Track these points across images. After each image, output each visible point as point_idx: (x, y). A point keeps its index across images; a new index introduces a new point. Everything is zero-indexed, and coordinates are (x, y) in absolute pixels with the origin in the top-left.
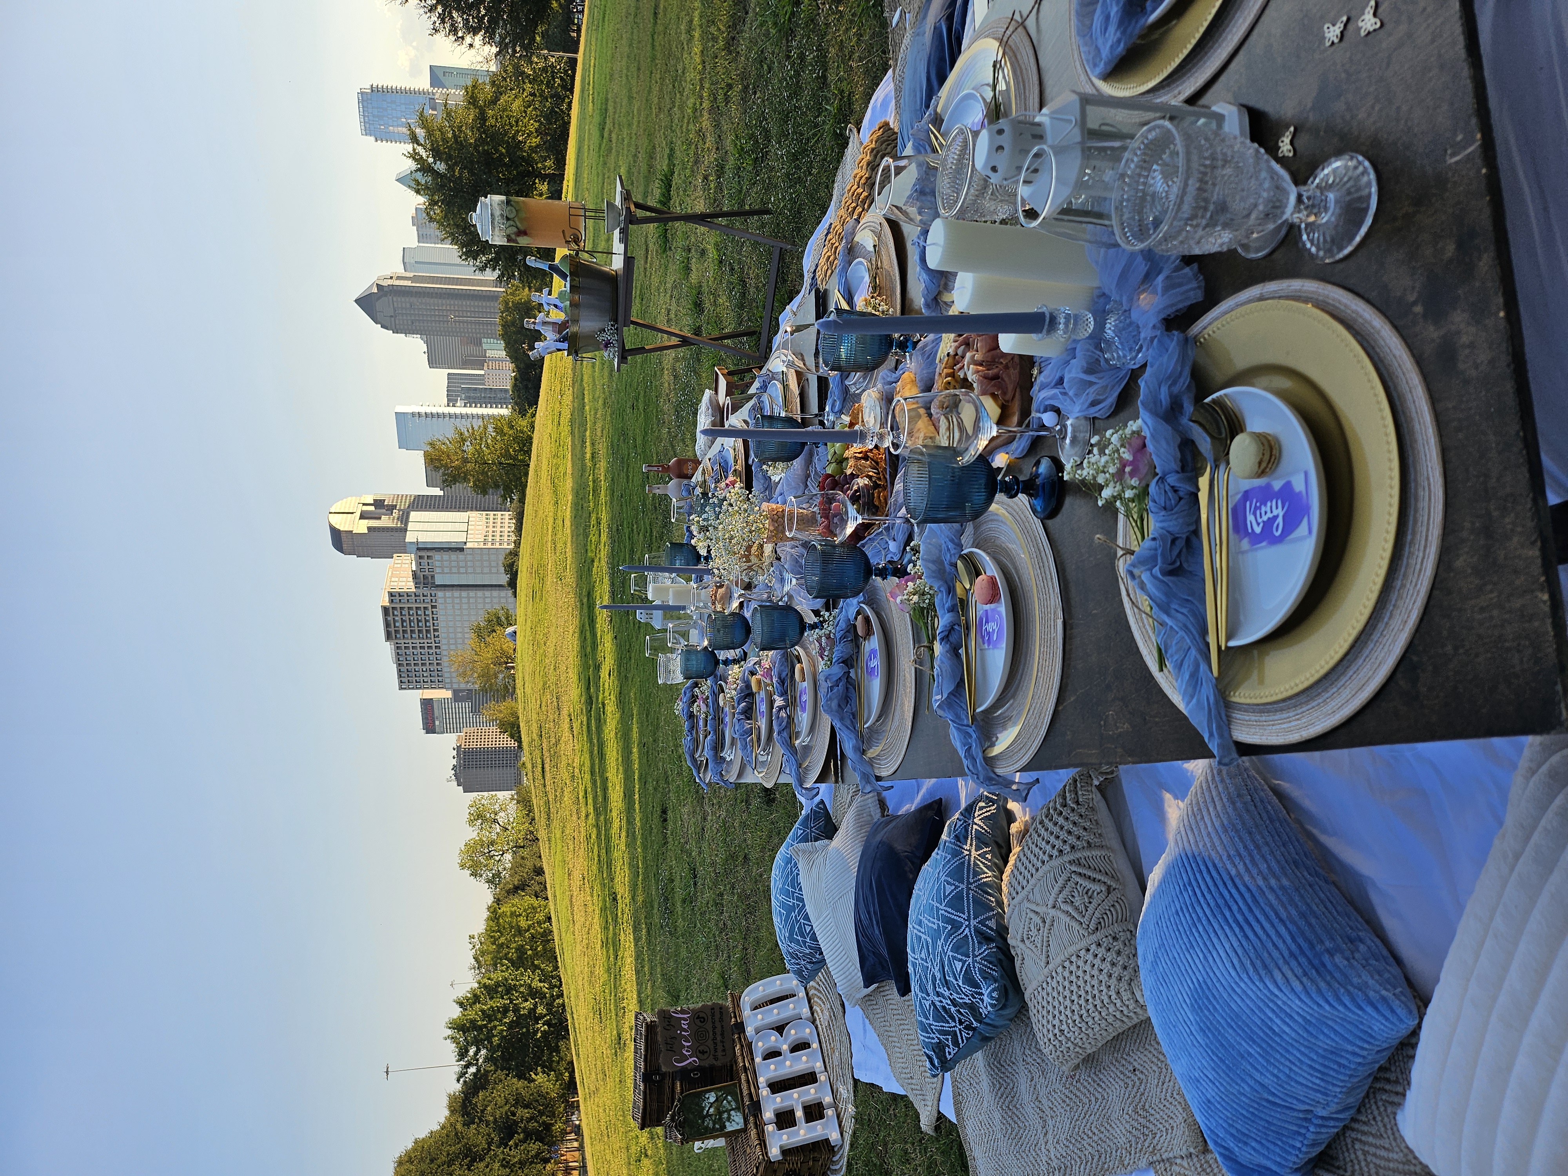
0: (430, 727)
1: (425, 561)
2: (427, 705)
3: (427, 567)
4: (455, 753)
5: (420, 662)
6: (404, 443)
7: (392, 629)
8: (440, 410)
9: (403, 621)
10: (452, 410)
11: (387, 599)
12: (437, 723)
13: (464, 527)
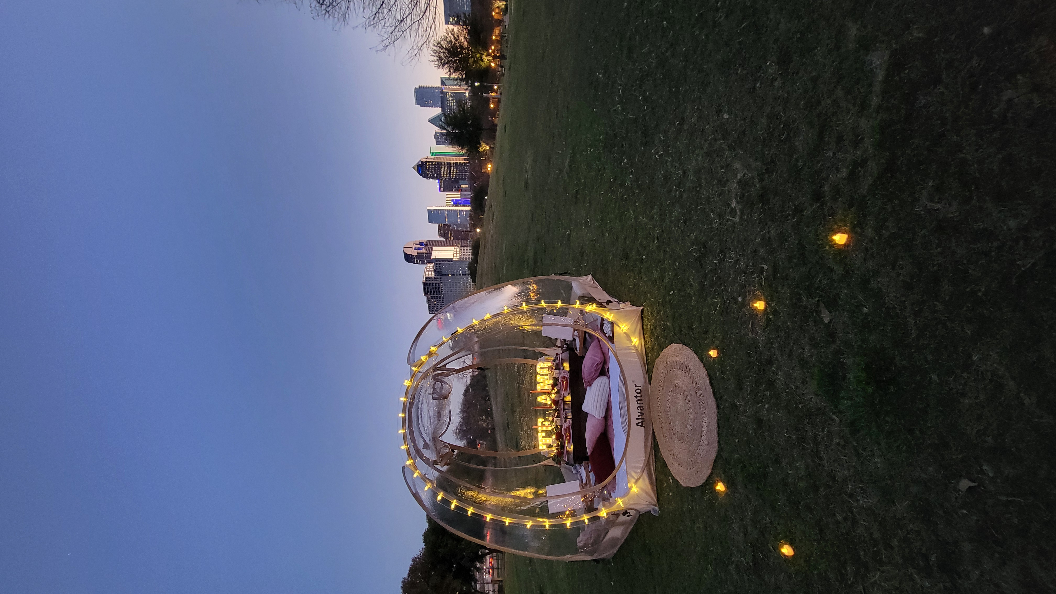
3: (439, 268)
5: (436, 303)
6: (431, 221)
7: (426, 291)
8: (444, 208)
11: (424, 280)
13: (452, 252)
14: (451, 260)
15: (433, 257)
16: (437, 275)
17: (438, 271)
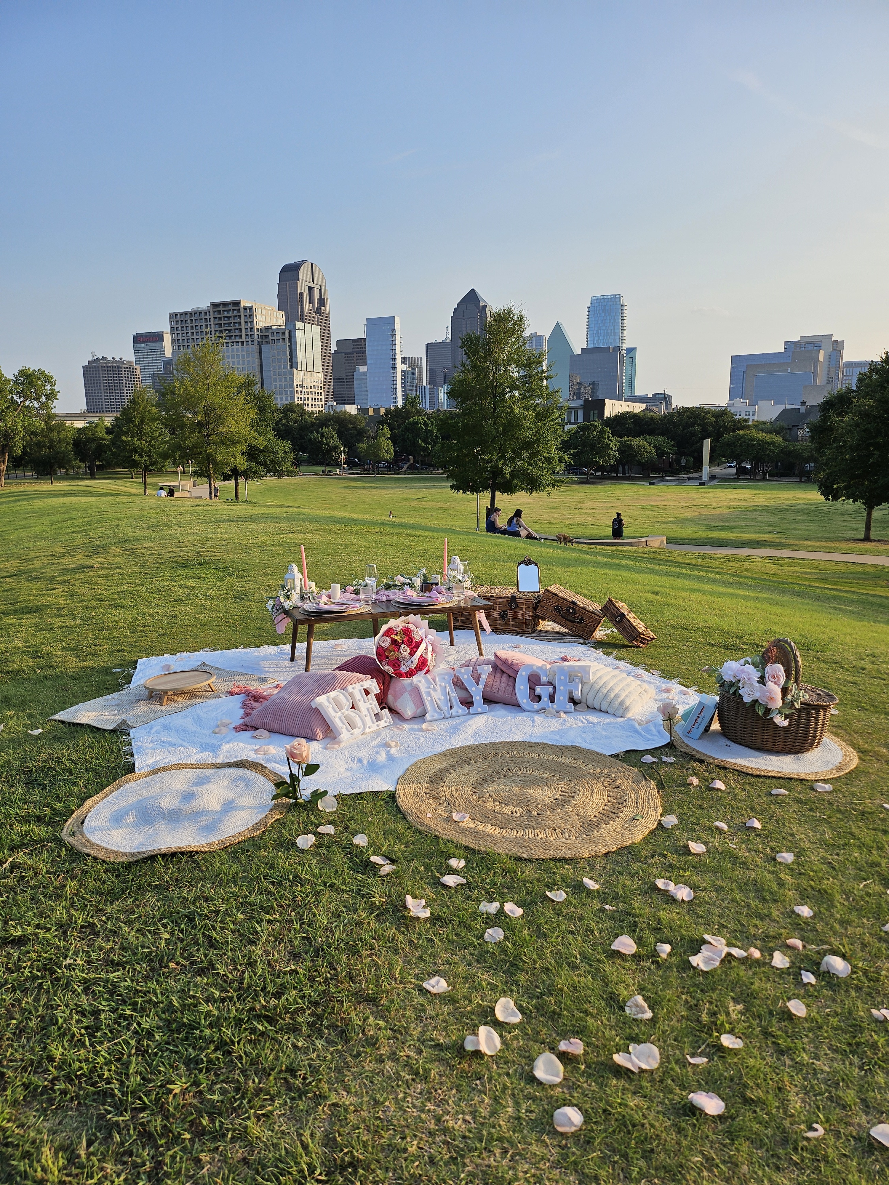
0: (138, 339)
1: (280, 336)
2: (158, 337)
3: (275, 338)
4: (117, 359)
5: (194, 331)
6: (371, 323)
7: (221, 308)
8: (398, 352)
9: (229, 317)
10: (398, 361)
11: (248, 305)
12: (143, 345)
13: (310, 368)
14: (293, 364)
15: (299, 325)
16: (259, 333)
17: (267, 336)
